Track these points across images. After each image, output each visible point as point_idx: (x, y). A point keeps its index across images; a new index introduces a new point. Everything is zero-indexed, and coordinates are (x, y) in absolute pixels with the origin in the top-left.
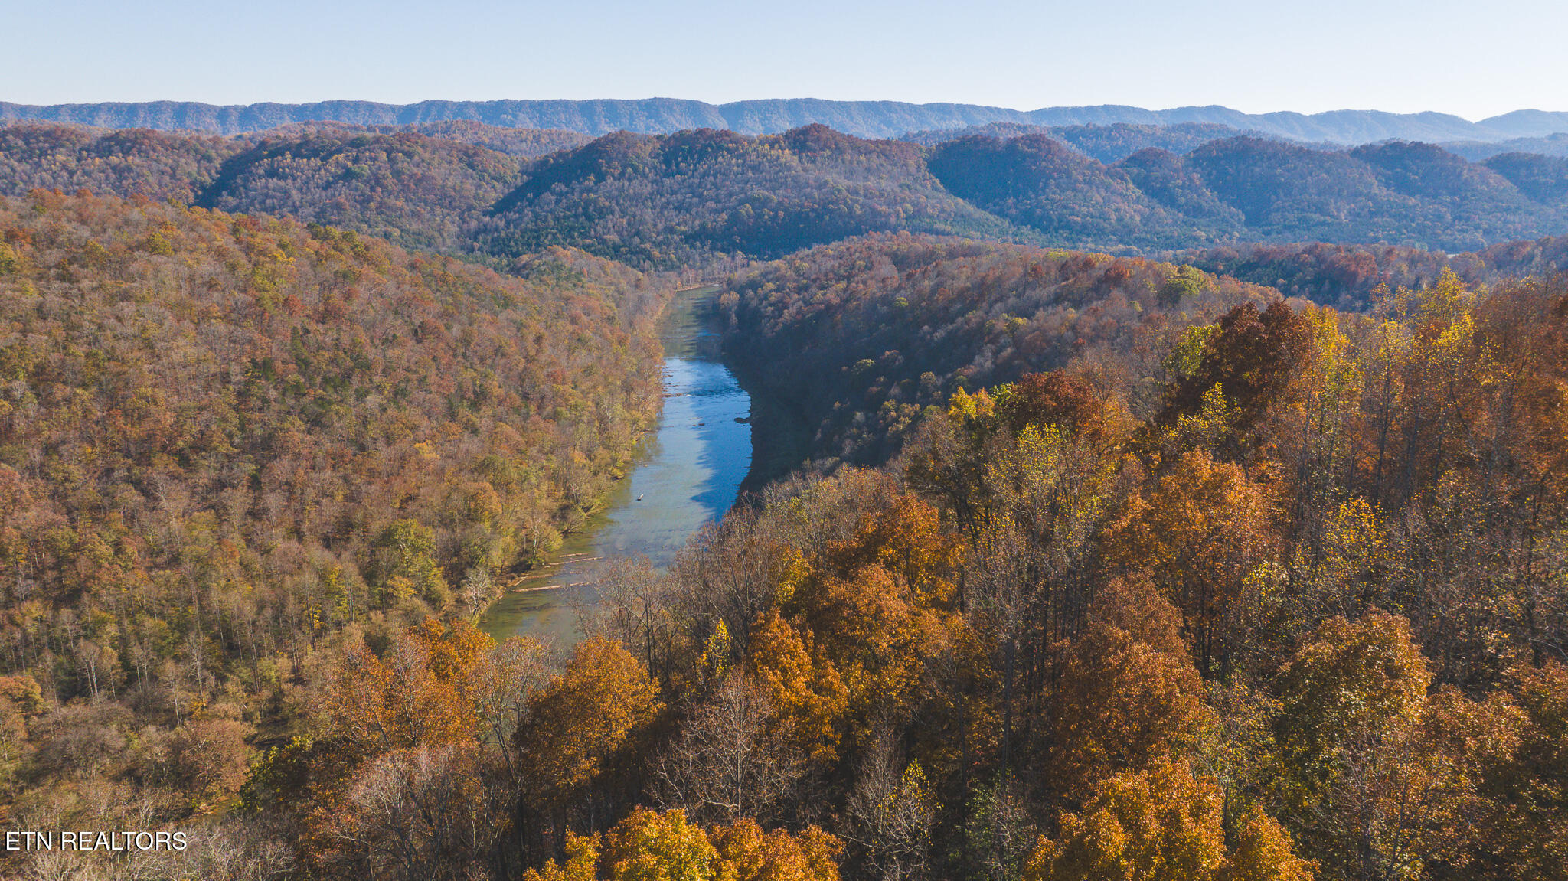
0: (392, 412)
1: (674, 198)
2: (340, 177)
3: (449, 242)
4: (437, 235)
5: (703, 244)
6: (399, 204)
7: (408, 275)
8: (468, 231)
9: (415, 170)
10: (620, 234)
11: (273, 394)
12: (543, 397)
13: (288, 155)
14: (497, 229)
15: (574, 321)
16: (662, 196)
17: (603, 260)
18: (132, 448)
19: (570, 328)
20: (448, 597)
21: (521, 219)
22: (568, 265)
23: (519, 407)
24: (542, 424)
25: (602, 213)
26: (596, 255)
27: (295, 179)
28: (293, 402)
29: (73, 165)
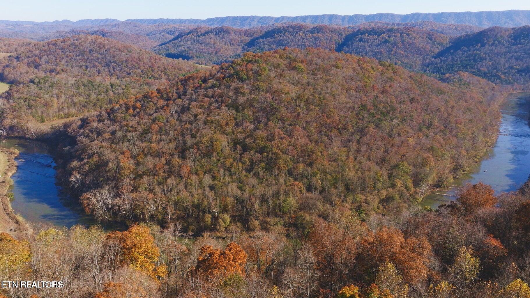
0: (401, 126)
1: (516, 54)
2: (383, 42)
3: (418, 67)
4: (413, 64)
5: (526, 74)
6: (402, 52)
7: (409, 80)
8: (425, 63)
9: (409, 40)
10: (488, 68)
11: (366, 115)
12: (452, 128)
13: (367, 34)
14: (436, 64)
15: (466, 101)
16: (510, 53)
17: (480, 78)
18: (327, 126)
19: (465, 104)
20: (413, 189)
21: (447, 60)
22: (465, 79)
23: (443, 131)
24: (451, 138)
25: (481, 59)
26: (476, 76)
27: (368, 42)
28: (371, 118)
29: (304, 36)
